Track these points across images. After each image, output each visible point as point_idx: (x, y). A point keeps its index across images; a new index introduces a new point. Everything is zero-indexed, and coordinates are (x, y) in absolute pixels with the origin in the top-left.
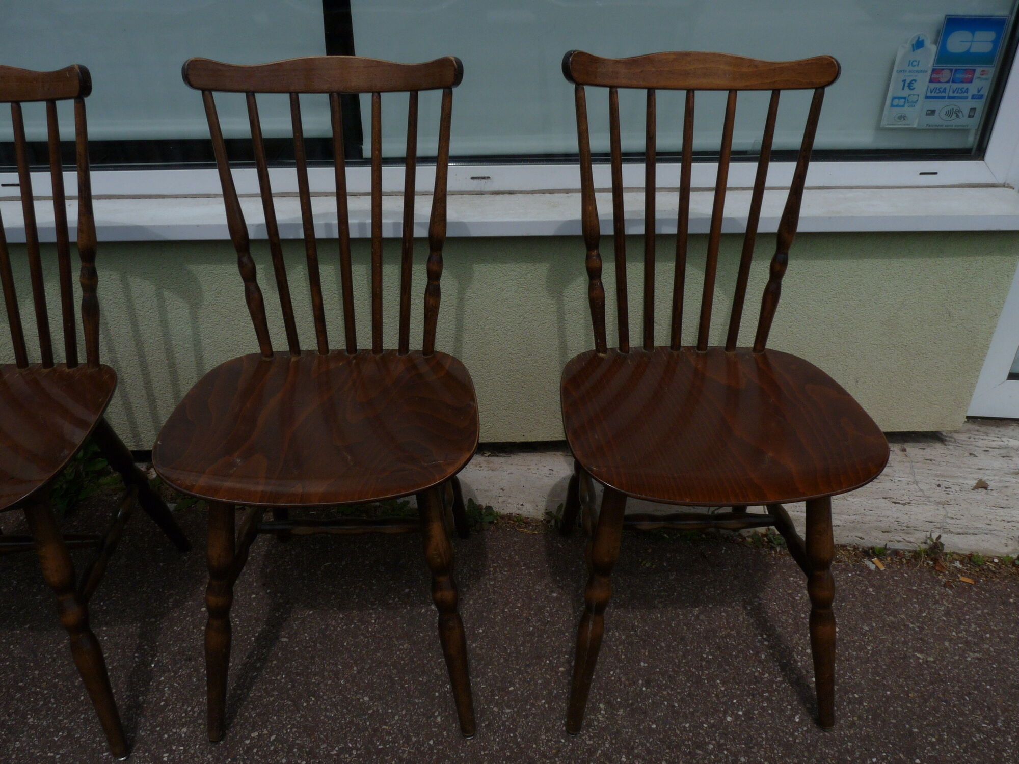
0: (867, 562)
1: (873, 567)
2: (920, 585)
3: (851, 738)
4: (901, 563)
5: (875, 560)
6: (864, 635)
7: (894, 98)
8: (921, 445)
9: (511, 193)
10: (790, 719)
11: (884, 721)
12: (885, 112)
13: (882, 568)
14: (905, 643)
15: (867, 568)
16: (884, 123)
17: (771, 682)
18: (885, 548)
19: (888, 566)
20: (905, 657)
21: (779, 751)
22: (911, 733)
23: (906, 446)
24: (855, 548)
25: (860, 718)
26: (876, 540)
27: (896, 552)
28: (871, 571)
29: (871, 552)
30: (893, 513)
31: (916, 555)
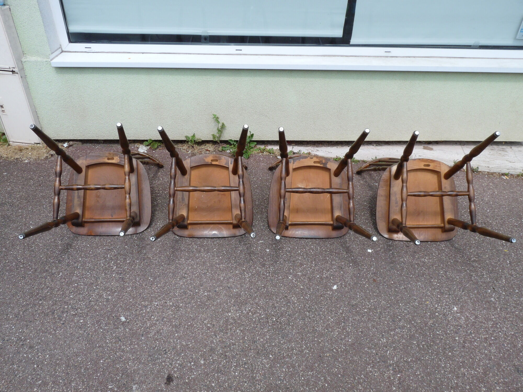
0: (503, 177)
1: (505, 178)
2: (520, 183)
3: (504, 215)
4: (514, 178)
5: (505, 176)
6: (505, 194)
7: (522, 29)
8: (517, 147)
9: (396, 57)
10: (486, 211)
11: (513, 212)
12: (518, 34)
13: (508, 179)
14: (517, 196)
15: (503, 178)
16: (518, 37)
17: (479, 203)
18: (509, 173)
19: (510, 178)
20: (517, 199)
21: (484, 217)
22: (520, 215)
23: (512, 147)
24: (499, 173)
25: (506, 211)
26: (506, 171)
27: (512, 175)
28: (504, 179)
29: (504, 174)
30: (510, 165)
31: (518, 176)
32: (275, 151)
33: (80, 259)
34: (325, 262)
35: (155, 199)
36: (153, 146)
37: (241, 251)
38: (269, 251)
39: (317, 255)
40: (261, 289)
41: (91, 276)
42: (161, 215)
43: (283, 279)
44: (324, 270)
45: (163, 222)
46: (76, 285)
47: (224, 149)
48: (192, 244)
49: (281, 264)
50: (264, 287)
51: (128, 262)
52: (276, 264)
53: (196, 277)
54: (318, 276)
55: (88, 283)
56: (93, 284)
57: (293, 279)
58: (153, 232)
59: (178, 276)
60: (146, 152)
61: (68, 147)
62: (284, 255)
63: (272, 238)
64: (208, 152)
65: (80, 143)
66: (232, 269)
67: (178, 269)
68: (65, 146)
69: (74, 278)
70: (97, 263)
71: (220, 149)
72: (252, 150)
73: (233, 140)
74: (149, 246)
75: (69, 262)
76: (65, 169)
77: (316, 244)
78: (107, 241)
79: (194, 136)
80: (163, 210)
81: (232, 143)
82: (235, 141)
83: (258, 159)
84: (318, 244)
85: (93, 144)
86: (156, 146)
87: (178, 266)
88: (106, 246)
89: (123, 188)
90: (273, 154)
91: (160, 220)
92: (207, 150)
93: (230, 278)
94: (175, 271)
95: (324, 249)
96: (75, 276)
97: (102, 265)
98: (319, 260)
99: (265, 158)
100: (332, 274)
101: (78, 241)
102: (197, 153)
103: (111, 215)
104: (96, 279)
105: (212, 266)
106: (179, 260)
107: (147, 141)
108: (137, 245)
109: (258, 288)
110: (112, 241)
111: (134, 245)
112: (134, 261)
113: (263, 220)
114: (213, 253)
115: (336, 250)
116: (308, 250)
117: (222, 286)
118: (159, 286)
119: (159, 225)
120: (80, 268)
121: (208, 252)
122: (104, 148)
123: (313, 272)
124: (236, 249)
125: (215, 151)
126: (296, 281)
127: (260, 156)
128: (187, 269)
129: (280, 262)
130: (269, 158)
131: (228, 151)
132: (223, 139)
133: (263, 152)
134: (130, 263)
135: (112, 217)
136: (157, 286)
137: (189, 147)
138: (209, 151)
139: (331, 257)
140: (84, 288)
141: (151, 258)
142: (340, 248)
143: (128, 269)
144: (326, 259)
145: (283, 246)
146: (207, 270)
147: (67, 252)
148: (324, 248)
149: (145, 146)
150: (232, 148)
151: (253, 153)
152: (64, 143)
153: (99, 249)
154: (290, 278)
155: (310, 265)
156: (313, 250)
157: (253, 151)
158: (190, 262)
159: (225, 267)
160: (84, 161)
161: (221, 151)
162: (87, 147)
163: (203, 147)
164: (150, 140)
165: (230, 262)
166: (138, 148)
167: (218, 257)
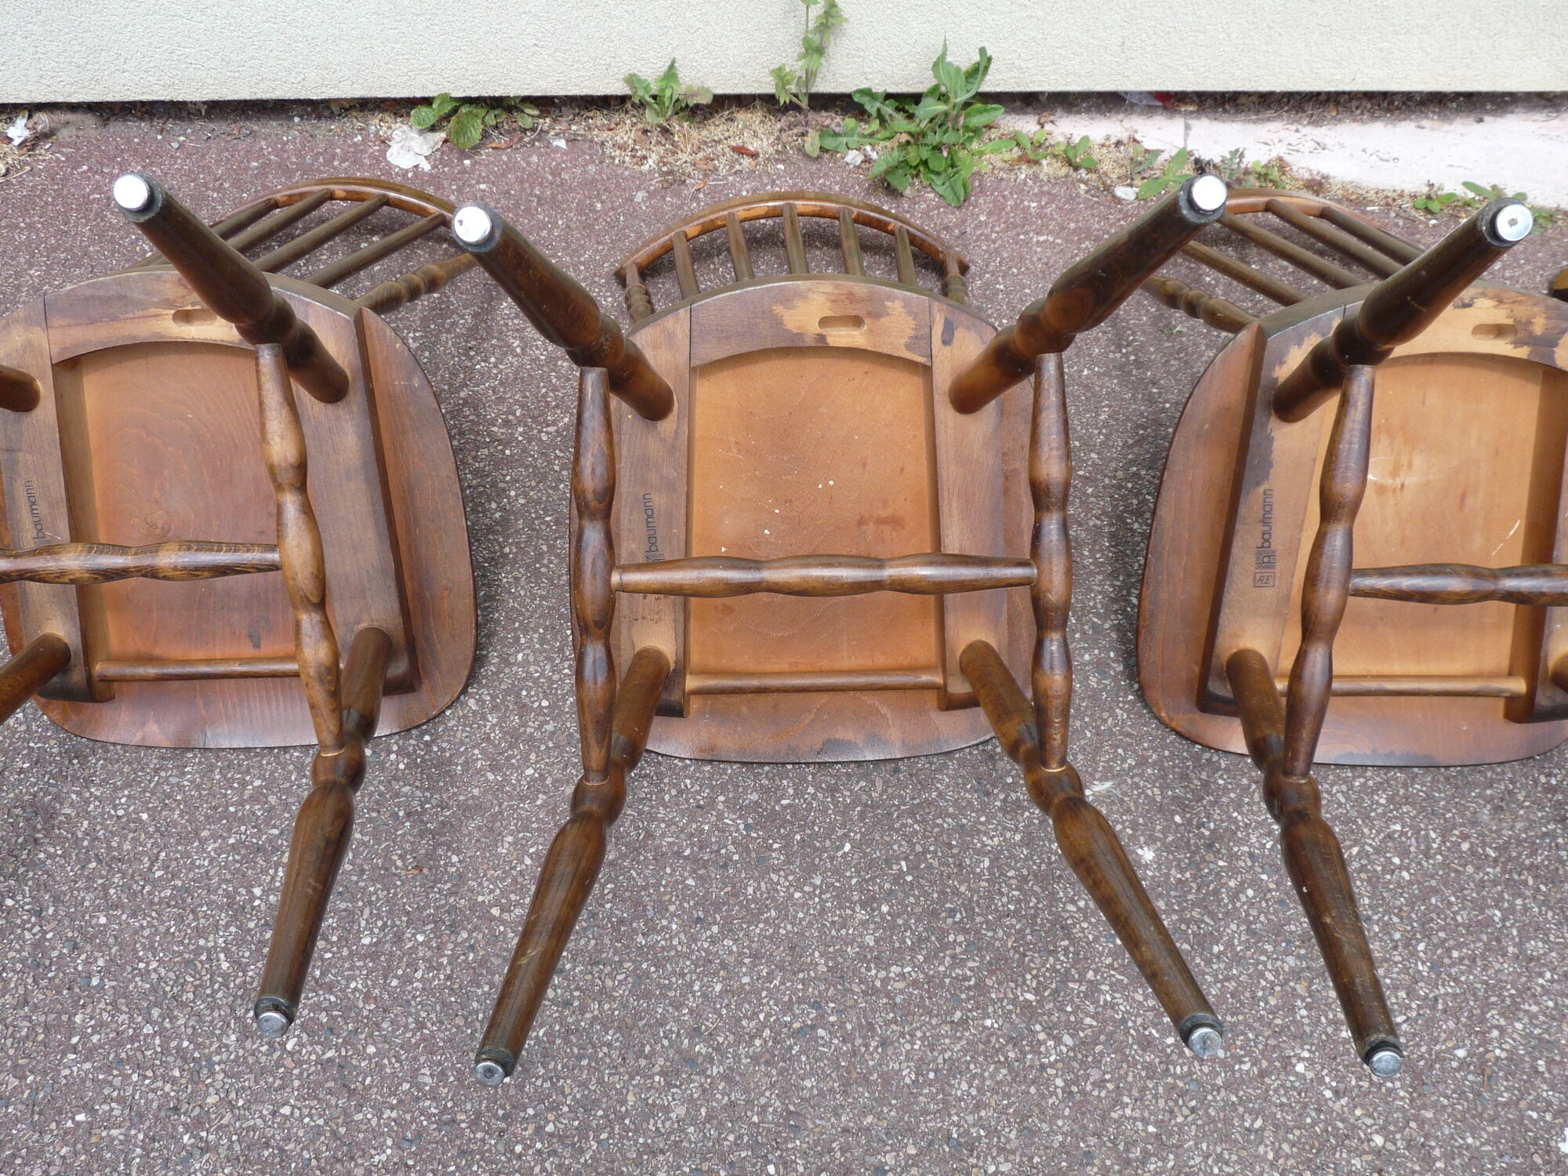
32: (1096, 155)
33: (103, 920)
34: (1488, 947)
35: (494, 484)
36: (461, 131)
37: (995, 856)
38: (1158, 860)
39: (1435, 891)
40: (1146, 1155)
41: (165, 1051)
42: (533, 597)
43: (1263, 1074)
44: (1486, 1006)
45: (542, 640)
46: (80, 1117)
47: (829, 143)
48: (712, 803)
49: (1238, 959)
50: (1158, 1136)
51: (366, 941)
52: (1209, 963)
53: (755, 1059)
54: (1461, 1053)
55: (149, 1103)
56: (176, 1109)
57: (1320, 1080)
58: (493, 719)
59: (653, 1052)
60: (426, 166)
61: (33, 148)
62: (1240, 889)
63: (1162, 758)
64: (746, 162)
65: (90, 120)
66: (957, 1004)
67: (648, 995)
68: (17, 142)
69: (73, 1067)
70: (198, 951)
71: (812, 142)
72: (975, 146)
73: (879, 89)
74: (478, 821)
75: (37, 945)
76: (18, 288)
77: (1413, 804)
78: (244, 784)
79: (671, 73)
80: (540, 556)
81: (871, 107)
82: (888, 96)
83: (1016, 207)
84: (1428, 809)
85: (158, 123)
86: (475, 134)
87: (647, 974)
88: (242, 821)
89: (274, 567)
90: (1089, 171)
91: (526, 632)
92: (741, 151)
93: (955, 1069)
94: (637, 1016)
95: (1465, 846)
96: (74, 1049)
97: (225, 965)
98: (1452, 929)
99: (1053, 198)
100: (1539, 1038)
101: (88, 782)
102: (689, 169)
103: (251, 637)
104: (195, 1077)
105: (838, 974)
106: (652, 929)
107: (427, 101)
108: (408, 815)
109: (1127, 1150)
110: (270, 783)
111: (395, 816)
112: (399, 939)
113: (1094, 626)
114: (836, 871)
115: (1534, 853)
116: (1377, 851)
117: (911, 1131)
118: (550, 1128)
119: (526, 663)
120: (101, 987)
121: (810, 870)
122: (213, 144)
123: (1430, 1023)
124: (965, 847)
125: (781, 156)
126: (1337, 1093)
127: (1020, 189)
128: (705, 996)
129: (1230, 945)
130: (1073, 198)
131: (854, 157)
132: (825, 85)
133: (1037, 162)
134: (373, 953)
135: (257, 646)
136: (539, 1130)
137: (645, 132)
138: (754, 155)
139: (1513, 906)
140: (128, 1138)
141: (495, 911)
142: (1552, 835)
143: (367, 997)
144: (1490, 921)
145: (1230, 819)
146: (816, 1005)
147: (32, 864)
148: (1465, 837)
149: (421, 132)
150: (872, 135)
151: (985, 167)
152: (11, 121)
153: (203, 842)
154: (1300, 1068)
155: (1405, 970)
156: (1404, 853)
157: (981, 153)
158: (713, 940)
159: (915, 983)
160: (38, 335)
161: (818, 158)
162: (129, 141)
163: (717, 129)
164: (446, 98)
165: (945, 947)
166: (385, 142)
167: (869, 903)
